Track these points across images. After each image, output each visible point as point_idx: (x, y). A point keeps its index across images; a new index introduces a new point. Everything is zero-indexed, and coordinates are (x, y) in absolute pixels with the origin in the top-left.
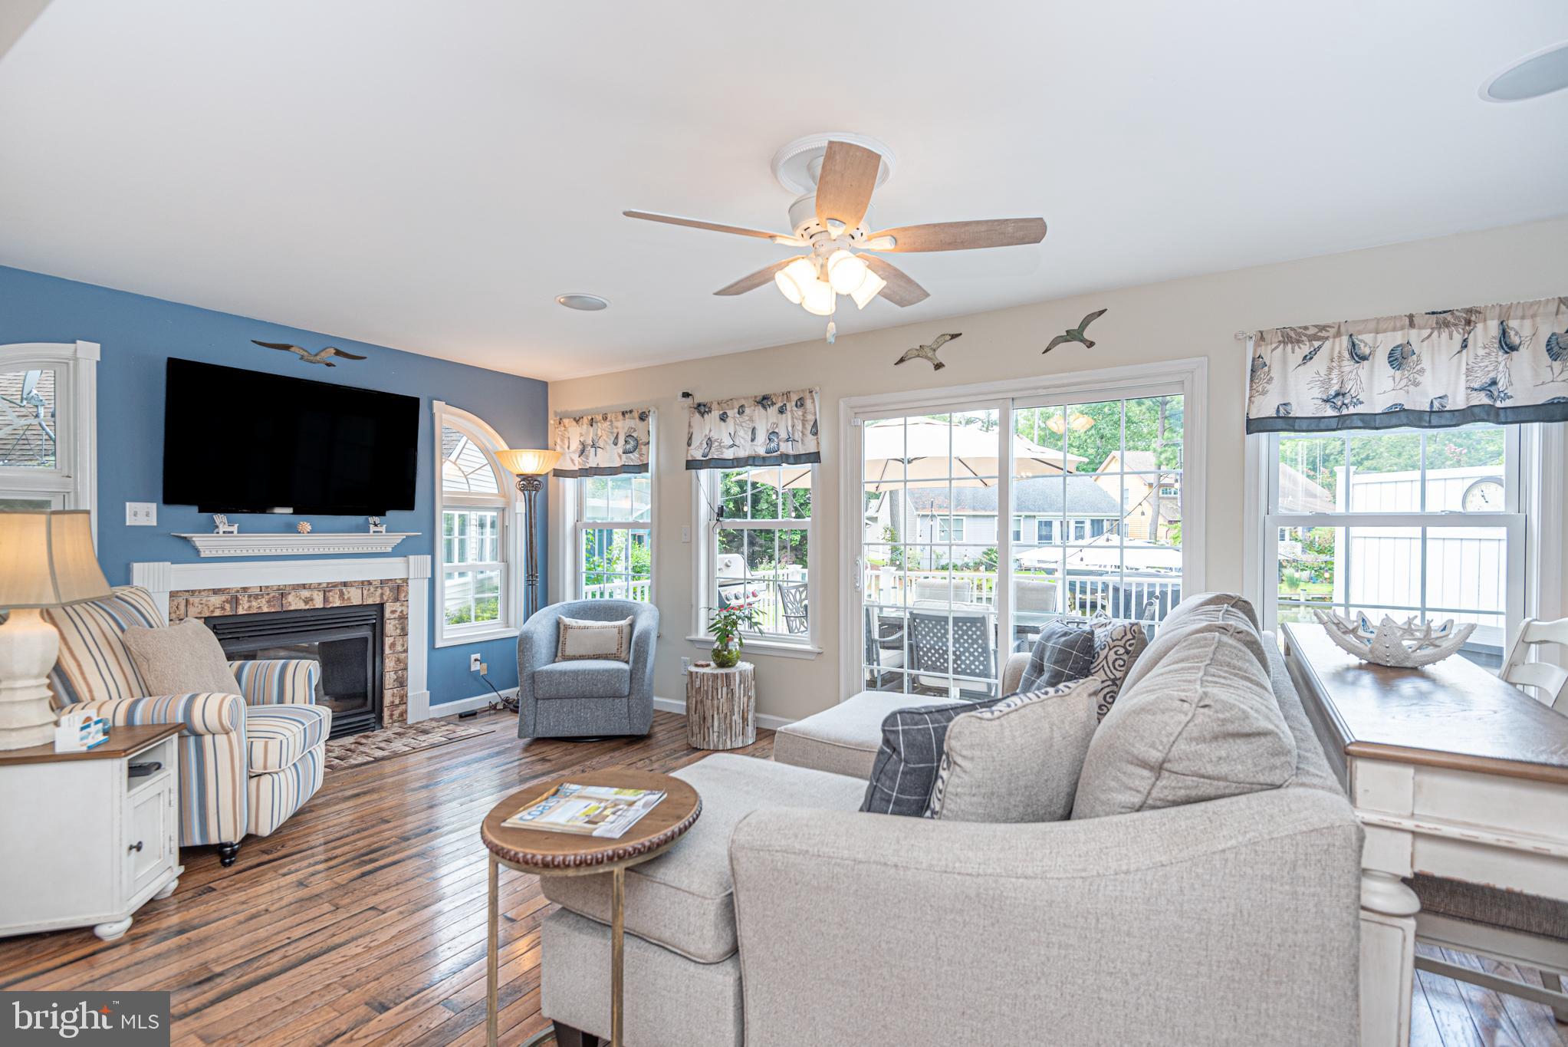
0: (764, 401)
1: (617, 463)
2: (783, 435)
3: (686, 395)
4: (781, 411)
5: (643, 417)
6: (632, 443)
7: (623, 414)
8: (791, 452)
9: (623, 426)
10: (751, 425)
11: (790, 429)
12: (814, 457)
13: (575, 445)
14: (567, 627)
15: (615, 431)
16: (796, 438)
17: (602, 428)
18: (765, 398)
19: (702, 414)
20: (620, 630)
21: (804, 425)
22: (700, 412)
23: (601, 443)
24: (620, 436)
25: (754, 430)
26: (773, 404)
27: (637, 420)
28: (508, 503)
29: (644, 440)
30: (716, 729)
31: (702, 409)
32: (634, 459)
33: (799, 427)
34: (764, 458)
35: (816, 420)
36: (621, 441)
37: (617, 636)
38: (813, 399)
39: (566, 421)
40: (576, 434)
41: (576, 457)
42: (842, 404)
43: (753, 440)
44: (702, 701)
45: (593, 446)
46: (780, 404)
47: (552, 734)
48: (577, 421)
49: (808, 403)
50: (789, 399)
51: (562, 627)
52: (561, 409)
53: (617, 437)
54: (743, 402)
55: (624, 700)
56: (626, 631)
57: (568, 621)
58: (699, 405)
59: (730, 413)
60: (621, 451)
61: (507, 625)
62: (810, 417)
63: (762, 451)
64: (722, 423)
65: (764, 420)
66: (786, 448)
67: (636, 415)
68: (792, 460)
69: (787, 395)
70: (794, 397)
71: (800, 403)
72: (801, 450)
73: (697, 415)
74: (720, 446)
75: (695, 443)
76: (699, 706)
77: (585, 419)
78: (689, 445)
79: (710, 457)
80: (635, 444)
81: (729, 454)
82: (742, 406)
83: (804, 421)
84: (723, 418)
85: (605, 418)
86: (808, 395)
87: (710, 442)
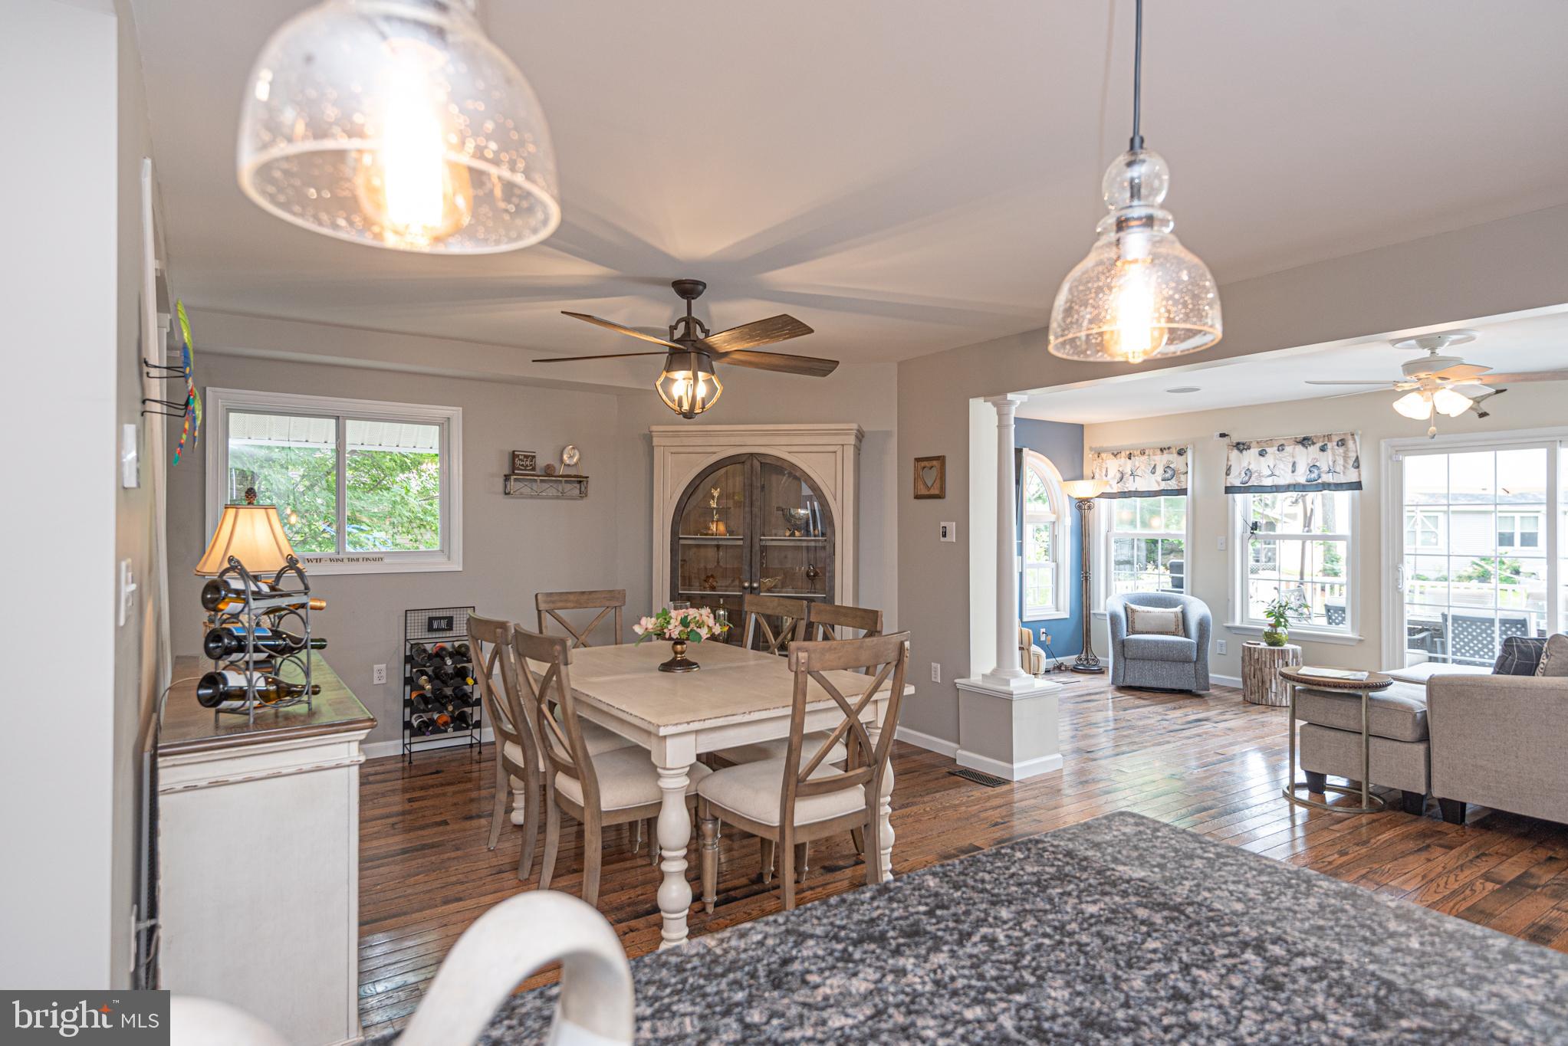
0: (1305, 442)
1: (1155, 488)
2: (1325, 468)
3: (1223, 435)
4: (1323, 449)
5: (1181, 452)
6: (1170, 472)
7: (1161, 450)
8: (1331, 481)
9: (1161, 460)
10: (1291, 460)
11: (1331, 463)
12: (1357, 486)
13: (1113, 473)
14: (1133, 611)
15: (1153, 463)
16: (1338, 470)
17: (1139, 461)
18: (1305, 439)
19: (1241, 451)
20: (1176, 613)
21: (1345, 461)
22: (1238, 449)
23: (1139, 472)
24: (1157, 468)
25: (1294, 464)
26: (1314, 443)
27: (1176, 455)
28: (1058, 518)
29: (1183, 470)
30: (1274, 690)
31: (1241, 447)
32: (1173, 485)
33: (1340, 461)
34: (1304, 486)
35: (1357, 457)
36: (1160, 470)
37: (1174, 619)
38: (1354, 440)
39: (1103, 455)
40: (1113, 465)
41: (1114, 483)
42: (1383, 444)
43: (1293, 472)
44: (1261, 669)
45: (1132, 474)
46: (1321, 444)
47: (1137, 684)
48: (1115, 455)
49: (1350, 443)
50: (1330, 440)
51: (1129, 611)
52: (1097, 444)
53: (1154, 467)
54: (1283, 442)
55: (1192, 665)
56: (1180, 615)
57: (1134, 606)
58: (1238, 444)
59: (1268, 450)
60: (1159, 479)
61: (1057, 609)
62: (1353, 455)
63: (1302, 480)
64: (1262, 458)
65: (1304, 457)
66: (1327, 478)
67: (1174, 451)
68: (1333, 487)
69: (1329, 437)
70: (1336, 439)
71: (1342, 443)
72: (1342, 479)
73: (1236, 452)
74: (1260, 476)
75: (1234, 472)
76: (1258, 673)
77: (1123, 454)
78: (1227, 474)
79: (1249, 484)
80: (1171, 473)
81: (1268, 482)
82: (1282, 445)
83: (1346, 458)
84: (1262, 454)
85: (1143, 453)
86: (1350, 437)
87: (1249, 472)
